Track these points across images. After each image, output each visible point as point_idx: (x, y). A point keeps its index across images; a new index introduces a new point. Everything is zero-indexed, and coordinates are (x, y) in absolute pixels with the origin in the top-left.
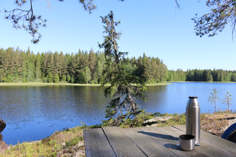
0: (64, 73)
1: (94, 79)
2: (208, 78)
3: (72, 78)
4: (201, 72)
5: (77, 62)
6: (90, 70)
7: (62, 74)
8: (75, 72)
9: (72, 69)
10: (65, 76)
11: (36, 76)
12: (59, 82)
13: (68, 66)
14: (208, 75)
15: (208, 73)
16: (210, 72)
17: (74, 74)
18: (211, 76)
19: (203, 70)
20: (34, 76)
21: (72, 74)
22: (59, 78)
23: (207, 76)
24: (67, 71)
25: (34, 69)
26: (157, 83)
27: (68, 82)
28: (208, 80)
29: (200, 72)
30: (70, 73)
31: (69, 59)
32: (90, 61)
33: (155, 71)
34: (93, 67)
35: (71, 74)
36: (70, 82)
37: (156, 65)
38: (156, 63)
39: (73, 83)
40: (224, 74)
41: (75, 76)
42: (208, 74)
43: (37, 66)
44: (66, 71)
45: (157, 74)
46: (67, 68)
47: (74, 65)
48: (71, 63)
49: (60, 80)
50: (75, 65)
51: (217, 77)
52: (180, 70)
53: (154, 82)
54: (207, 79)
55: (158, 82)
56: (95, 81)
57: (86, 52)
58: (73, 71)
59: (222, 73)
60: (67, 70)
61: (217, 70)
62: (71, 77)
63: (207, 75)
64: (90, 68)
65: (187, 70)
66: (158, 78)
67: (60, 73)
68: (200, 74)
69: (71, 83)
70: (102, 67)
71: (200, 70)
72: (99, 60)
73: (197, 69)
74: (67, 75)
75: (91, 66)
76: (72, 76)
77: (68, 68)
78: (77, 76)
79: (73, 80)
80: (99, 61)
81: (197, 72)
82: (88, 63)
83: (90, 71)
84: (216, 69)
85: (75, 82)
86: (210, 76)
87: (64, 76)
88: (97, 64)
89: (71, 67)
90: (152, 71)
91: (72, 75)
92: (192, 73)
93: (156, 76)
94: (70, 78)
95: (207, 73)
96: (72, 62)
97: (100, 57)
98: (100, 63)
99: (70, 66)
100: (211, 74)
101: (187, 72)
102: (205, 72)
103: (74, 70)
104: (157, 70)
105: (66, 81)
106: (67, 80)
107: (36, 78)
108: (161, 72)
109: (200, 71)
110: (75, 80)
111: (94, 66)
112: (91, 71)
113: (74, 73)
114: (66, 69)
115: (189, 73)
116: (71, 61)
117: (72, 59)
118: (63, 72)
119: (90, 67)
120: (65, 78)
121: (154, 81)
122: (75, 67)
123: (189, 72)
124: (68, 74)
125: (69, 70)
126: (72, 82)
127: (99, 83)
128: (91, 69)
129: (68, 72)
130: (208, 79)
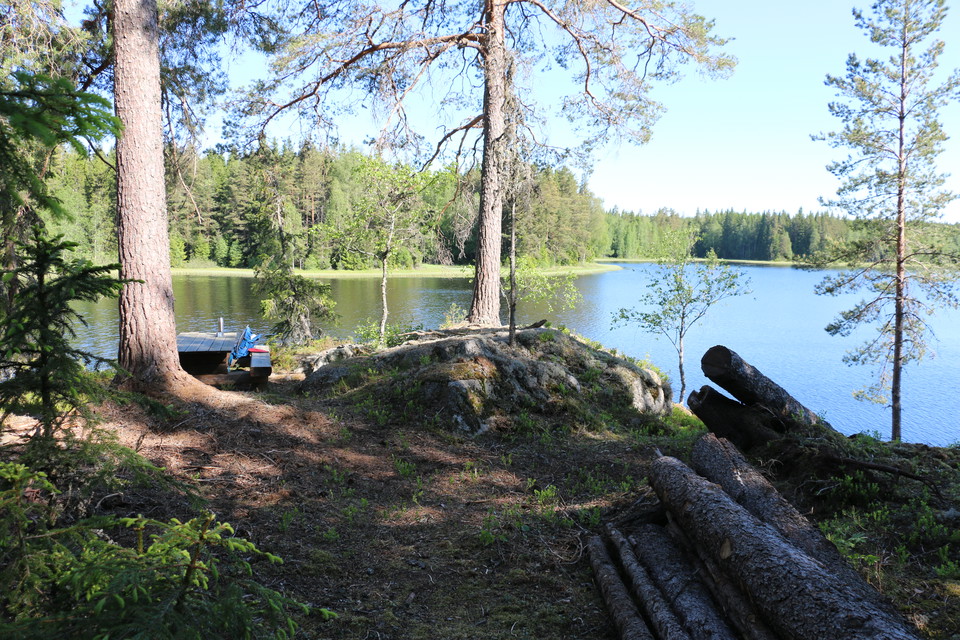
0: (200, 228)
1: (316, 253)
2: (775, 247)
3: (235, 245)
4: (748, 223)
5: (253, 186)
6: (299, 217)
7: (195, 233)
8: (245, 225)
9: (234, 214)
10: (208, 239)
11: (91, 241)
12: (182, 262)
13: (218, 199)
14: (775, 235)
15: (776, 225)
16: (783, 222)
17: (240, 232)
18: (786, 237)
19: (758, 214)
20: (86, 240)
21: (235, 231)
22: (184, 247)
23: (772, 239)
24: (212, 221)
25: (85, 214)
26: (562, 264)
27: (219, 264)
28: (772, 255)
29: (745, 223)
30: (224, 227)
31: (223, 172)
32: (302, 182)
33: (554, 218)
34: (311, 207)
35: (230, 231)
36: (227, 262)
37: (558, 198)
38: (555, 187)
39: (238, 266)
40: (837, 232)
41: (246, 241)
42: (776, 232)
43: (96, 202)
44: (207, 222)
45: (561, 232)
46: (213, 210)
47: (238, 198)
48: (228, 188)
49: (188, 254)
50: (245, 198)
51: (808, 243)
52: (669, 215)
53: (547, 261)
54: (771, 249)
55: (564, 262)
56: (322, 259)
57: (287, 147)
58: (237, 221)
59: (829, 228)
60: (213, 217)
61: (811, 215)
62: (230, 244)
63: (773, 234)
64: (302, 208)
65: (698, 213)
66: (563, 246)
67: (188, 229)
68: (746, 231)
69: (231, 267)
70: (349, 206)
71: (744, 213)
72: (336, 178)
73: (735, 211)
74: (214, 234)
75: (306, 202)
76: (234, 240)
77: (218, 209)
78: (254, 241)
79: (237, 256)
80: (336, 181)
81: (732, 222)
82: (293, 188)
83: (301, 222)
84: (806, 214)
85: (244, 264)
86: (781, 240)
87: (202, 238)
88: (328, 195)
89: (227, 206)
90: (539, 220)
91: (234, 237)
92: (717, 228)
93: (555, 239)
94: (226, 247)
95: (773, 226)
96: (234, 187)
97: (341, 168)
98: (339, 191)
99: (226, 201)
100: (787, 229)
101: (697, 220)
102: (764, 224)
103: (242, 217)
104: (559, 218)
105: (210, 258)
106: (212, 256)
107: (93, 247)
108: (574, 223)
109: (747, 219)
110: (245, 254)
111: (317, 202)
112: (305, 219)
113: (242, 228)
114: (210, 214)
115: (705, 224)
116: (230, 182)
117: (232, 175)
118: (197, 223)
119: (300, 206)
120: (207, 246)
121: (547, 259)
122: (242, 203)
123: (703, 221)
124: (218, 233)
125: (222, 217)
126: (233, 263)
127: (335, 267)
128: (307, 213)
129: (217, 225)
130: (774, 252)
